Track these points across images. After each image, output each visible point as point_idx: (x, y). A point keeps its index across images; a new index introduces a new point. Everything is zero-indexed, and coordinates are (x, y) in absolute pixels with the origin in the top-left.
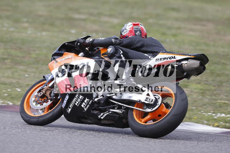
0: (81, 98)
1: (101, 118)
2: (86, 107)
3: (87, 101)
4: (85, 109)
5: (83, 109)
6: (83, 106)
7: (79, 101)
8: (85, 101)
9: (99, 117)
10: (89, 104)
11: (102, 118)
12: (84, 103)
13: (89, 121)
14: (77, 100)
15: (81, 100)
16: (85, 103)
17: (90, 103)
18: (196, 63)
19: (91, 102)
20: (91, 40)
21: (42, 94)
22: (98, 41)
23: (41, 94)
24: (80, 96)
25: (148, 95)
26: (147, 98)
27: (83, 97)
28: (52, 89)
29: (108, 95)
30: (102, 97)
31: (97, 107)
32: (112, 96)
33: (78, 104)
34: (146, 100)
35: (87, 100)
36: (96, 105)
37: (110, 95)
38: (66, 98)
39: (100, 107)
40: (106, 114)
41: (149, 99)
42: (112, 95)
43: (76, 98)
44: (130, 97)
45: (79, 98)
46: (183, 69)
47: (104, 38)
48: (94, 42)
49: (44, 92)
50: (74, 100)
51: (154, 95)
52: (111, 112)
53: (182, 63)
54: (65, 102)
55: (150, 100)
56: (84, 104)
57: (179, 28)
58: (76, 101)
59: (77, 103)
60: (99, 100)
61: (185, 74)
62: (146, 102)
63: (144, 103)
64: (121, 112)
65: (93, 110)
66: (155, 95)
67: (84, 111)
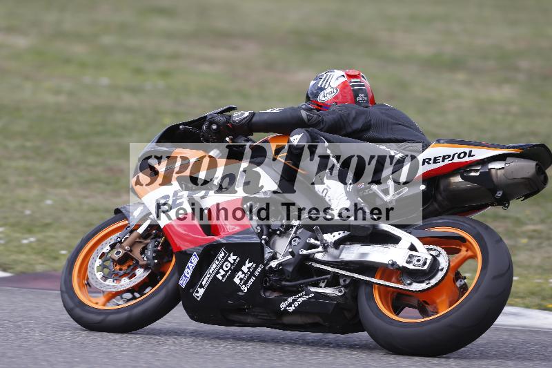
0: (232, 262)
1: (288, 308)
2: (245, 284)
3: (249, 268)
4: (245, 289)
5: (238, 288)
6: (237, 280)
7: (226, 269)
8: (245, 269)
9: (283, 306)
10: (255, 276)
11: (291, 309)
12: (240, 273)
13: (250, 319)
14: (221, 267)
15: (232, 265)
16: (243, 273)
17: (257, 273)
18: (527, 167)
19: (259, 269)
20: (247, 114)
21: (121, 254)
22: (265, 117)
23: (119, 253)
24: (229, 256)
25: (413, 248)
26: (411, 257)
27: (238, 259)
28: (146, 242)
29: (305, 252)
30: (290, 257)
31: (276, 281)
32: (314, 254)
33: (223, 276)
34: (408, 262)
35: (248, 265)
36: (273, 277)
37: (310, 251)
38: (191, 262)
39: (284, 283)
40: (301, 300)
41: (416, 259)
42: (313, 251)
43: (218, 260)
44: (364, 254)
45: (226, 260)
46: (493, 182)
47: (278, 109)
48: (254, 119)
49: (126, 248)
50: (214, 266)
51: (428, 249)
52: (313, 295)
53: (490, 166)
54: (188, 272)
55: (419, 261)
56: (242, 276)
57: (175, 56)
58: (219, 269)
59: (220, 274)
60: (280, 264)
61: (499, 194)
62: (411, 266)
63: (404, 268)
64: (340, 294)
65: (266, 289)
66: (431, 249)
67: (240, 293)
